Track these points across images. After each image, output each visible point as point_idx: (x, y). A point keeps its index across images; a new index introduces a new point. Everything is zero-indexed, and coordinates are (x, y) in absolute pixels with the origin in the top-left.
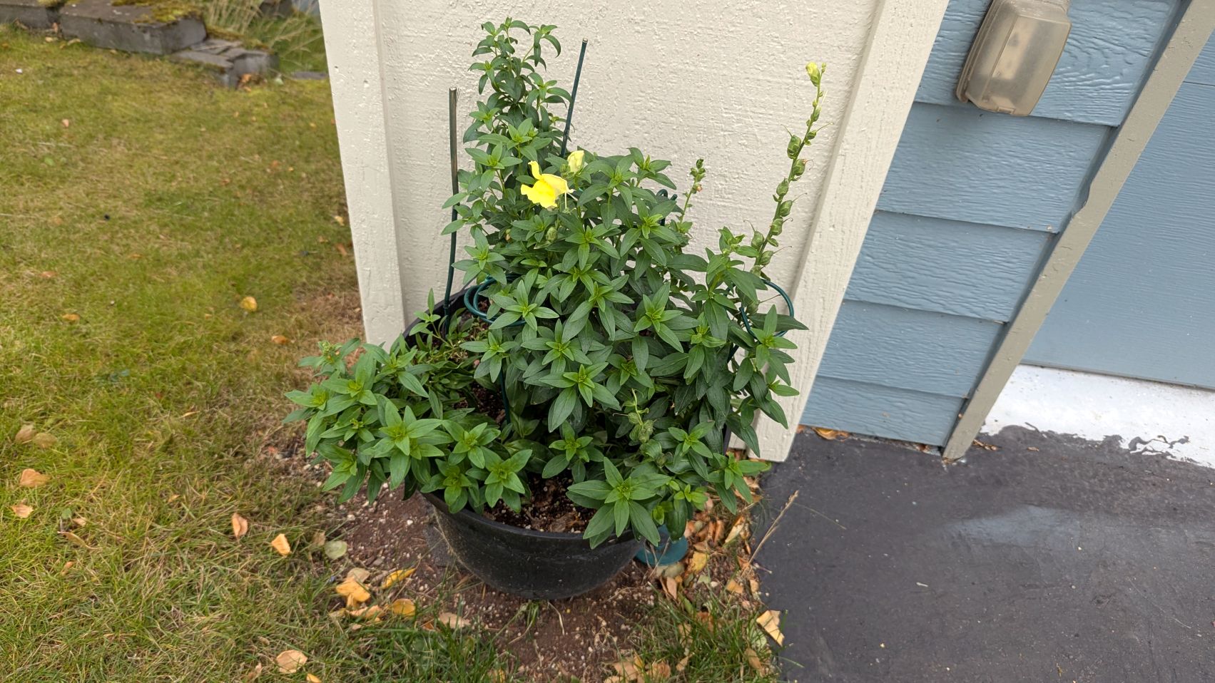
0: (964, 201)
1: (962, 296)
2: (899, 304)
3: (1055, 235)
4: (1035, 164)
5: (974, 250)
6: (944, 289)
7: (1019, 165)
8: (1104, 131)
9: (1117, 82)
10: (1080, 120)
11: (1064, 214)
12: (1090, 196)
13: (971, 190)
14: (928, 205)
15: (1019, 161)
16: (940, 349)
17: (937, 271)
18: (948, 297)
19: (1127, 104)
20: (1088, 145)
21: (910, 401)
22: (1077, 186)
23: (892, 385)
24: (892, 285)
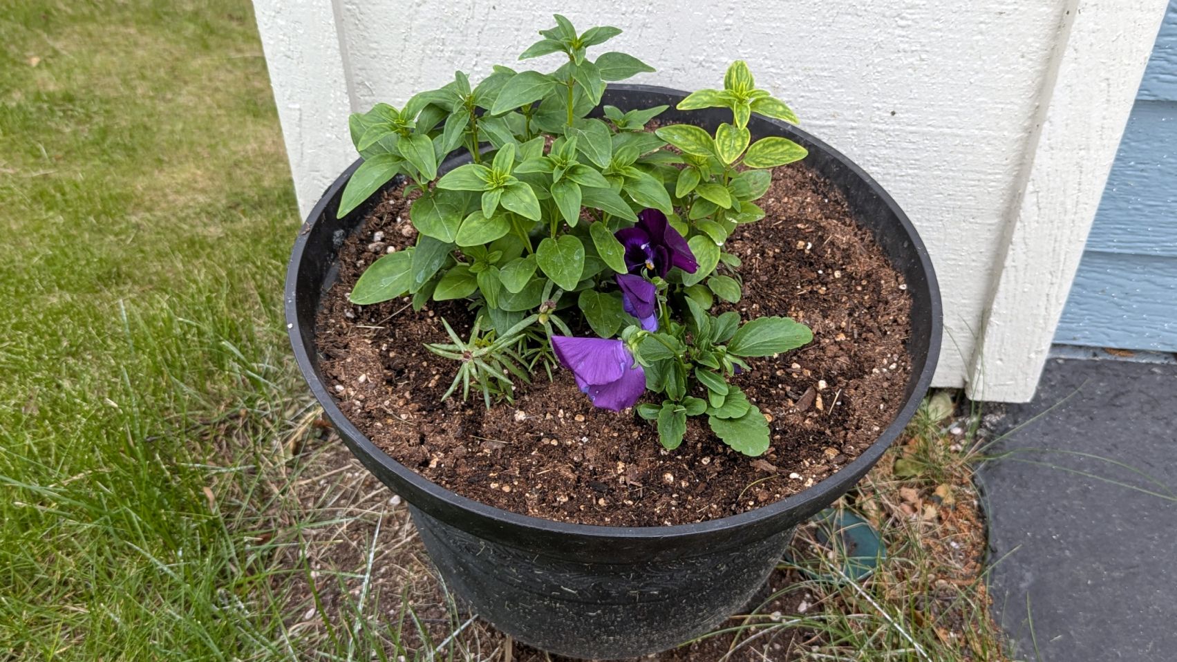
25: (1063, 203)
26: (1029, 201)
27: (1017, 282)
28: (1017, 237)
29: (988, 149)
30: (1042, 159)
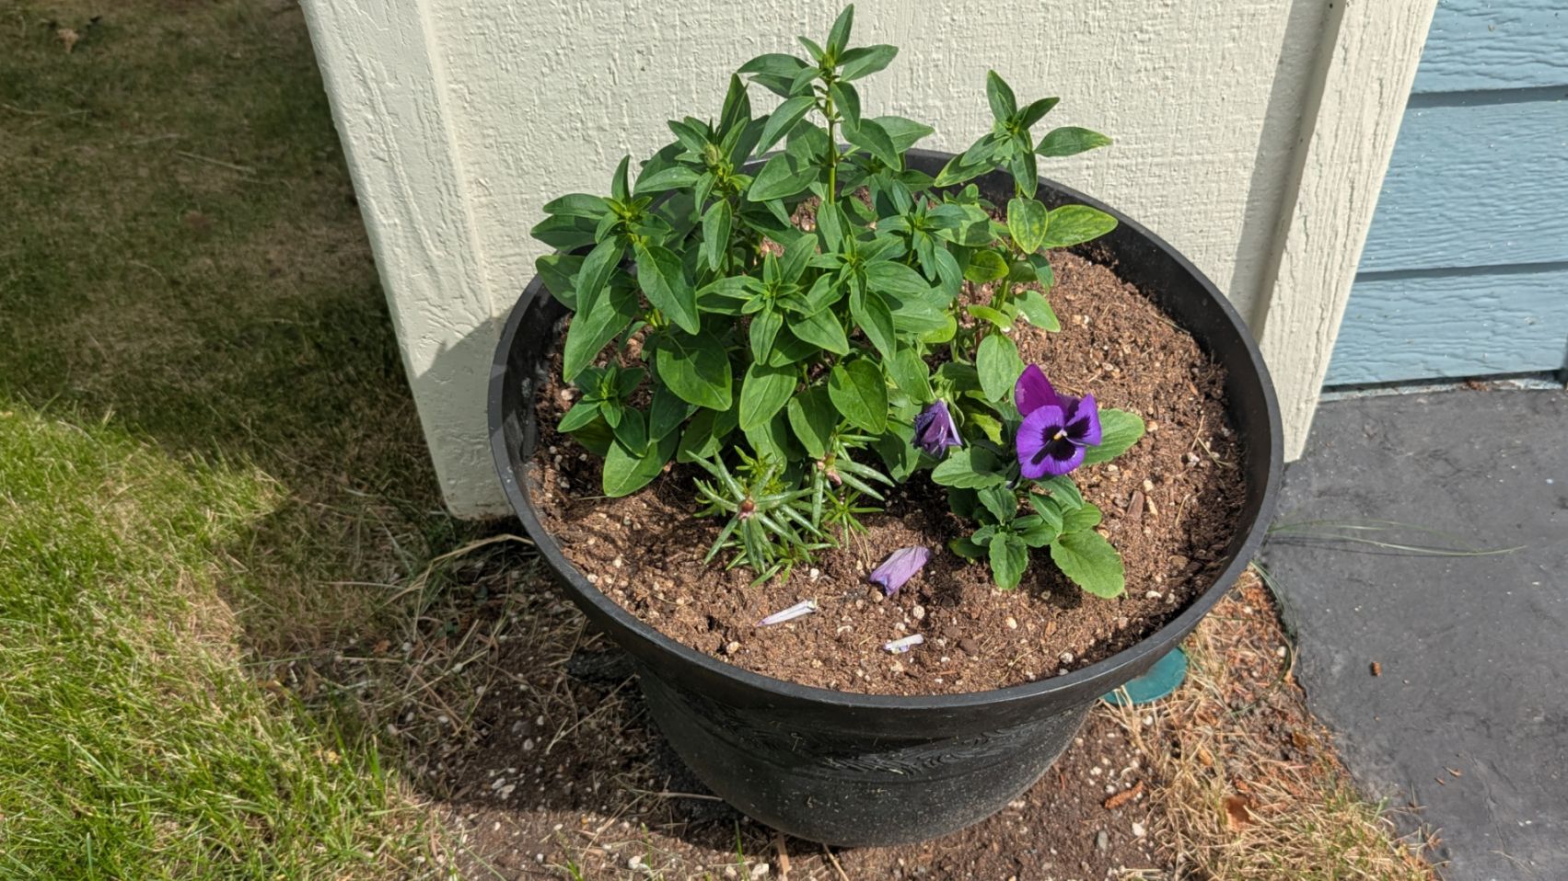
24: (1477, 44)
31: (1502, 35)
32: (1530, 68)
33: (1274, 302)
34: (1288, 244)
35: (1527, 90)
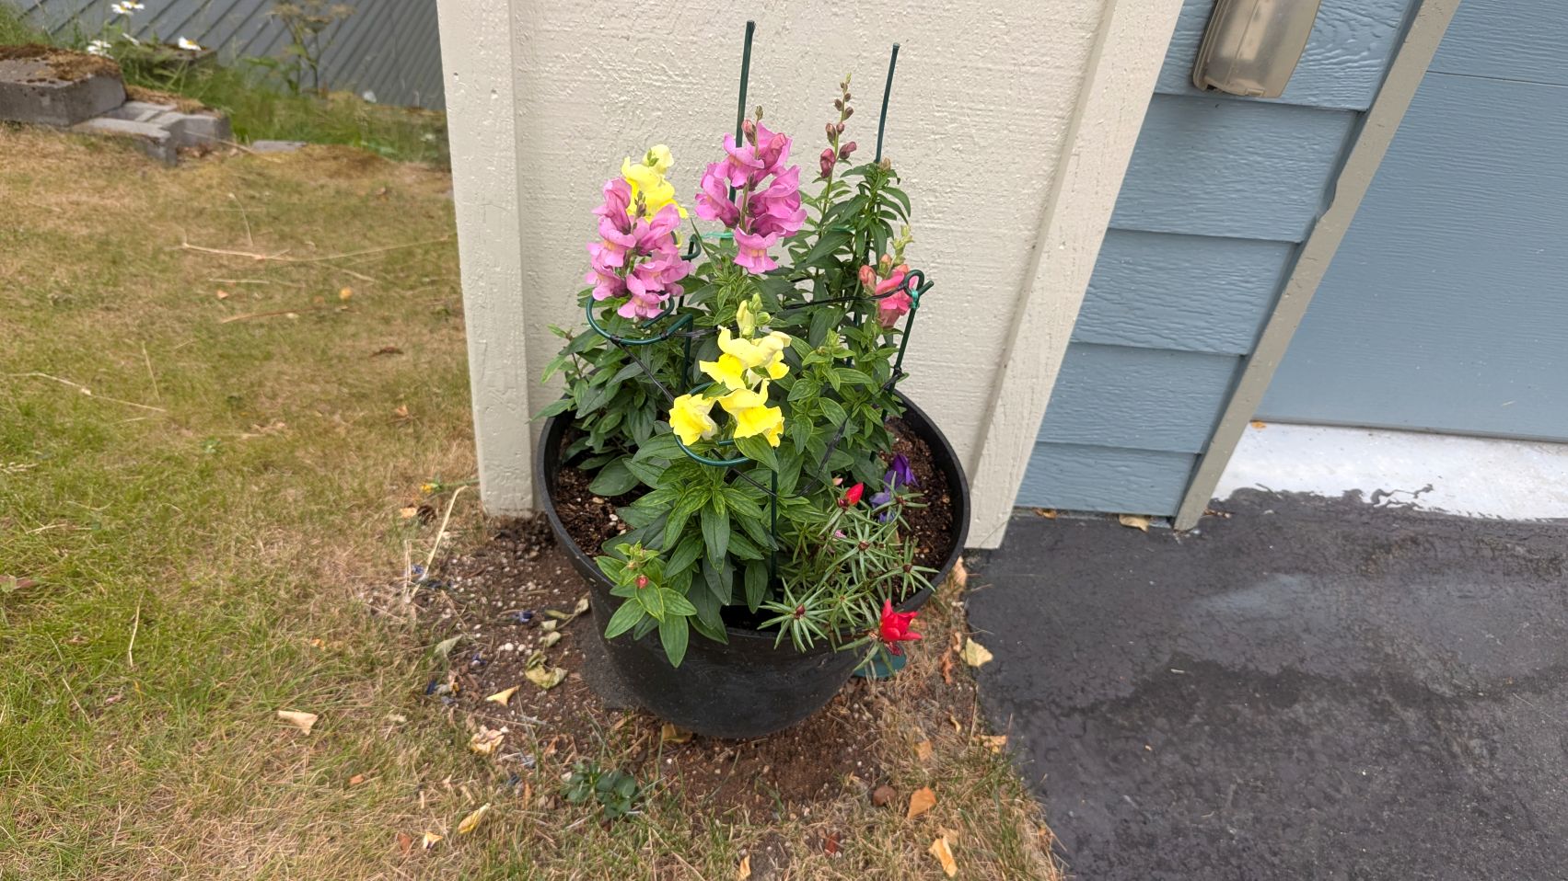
0: (1199, 210)
1: (1196, 327)
2: (1125, 343)
3: (1298, 245)
4: (1276, 160)
5: (1209, 270)
6: (1177, 320)
7: (1259, 163)
8: (1350, 117)
9: (1364, 59)
10: (1326, 105)
11: (1308, 218)
12: (1337, 195)
13: (1207, 197)
14: (1159, 218)
15: (1259, 159)
16: (1171, 395)
17: (1168, 298)
18: (1179, 330)
19: (1376, 84)
20: (1333, 135)
21: (1136, 464)
22: (1321, 185)
23: (1116, 445)
24: (1117, 320)
25: (1021, 413)
26: (999, 410)
27: (990, 464)
28: (991, 434)
29: (971, 376)
30: (1008, 384)
31: (1132, 317)
32: (1149, 337)
33: (985, 452)
34: (994, 419)
35: (1149, 349)
